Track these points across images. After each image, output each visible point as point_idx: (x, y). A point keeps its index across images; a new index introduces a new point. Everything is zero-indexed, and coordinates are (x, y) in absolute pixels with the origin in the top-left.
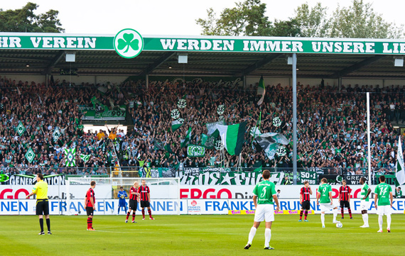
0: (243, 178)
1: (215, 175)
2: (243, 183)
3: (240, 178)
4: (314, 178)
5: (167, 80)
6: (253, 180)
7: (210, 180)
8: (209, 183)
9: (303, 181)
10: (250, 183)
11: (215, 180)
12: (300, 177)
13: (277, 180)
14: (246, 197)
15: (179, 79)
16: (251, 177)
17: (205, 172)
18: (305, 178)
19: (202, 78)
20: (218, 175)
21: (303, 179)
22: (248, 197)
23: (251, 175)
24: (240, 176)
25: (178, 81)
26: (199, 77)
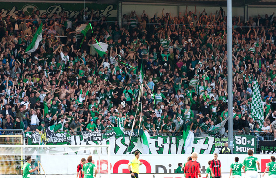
0: (160, 145)
1: (123, 141)
2: (160, 151)
3: (157, 145)
4: (253, 144)
5: (14, 8)
6: (173, 147)
7: (116, 148)
8: (115, 152)
9: (238, 149)
10: (169, 152)
11: (123, 148)
12: (234, 143)
13: (205, 147)
14: (170, 171)
15: (30, 7)
16: (171, 143)
17: (110, 136)
18: (241, 145)
19: (61, 5)
20: (127, 141)
21: (239, 146)
22: (173, 171)
23: (171, 140)
24: (156, 142)
25: (28, 9)
26: (57, 5)
